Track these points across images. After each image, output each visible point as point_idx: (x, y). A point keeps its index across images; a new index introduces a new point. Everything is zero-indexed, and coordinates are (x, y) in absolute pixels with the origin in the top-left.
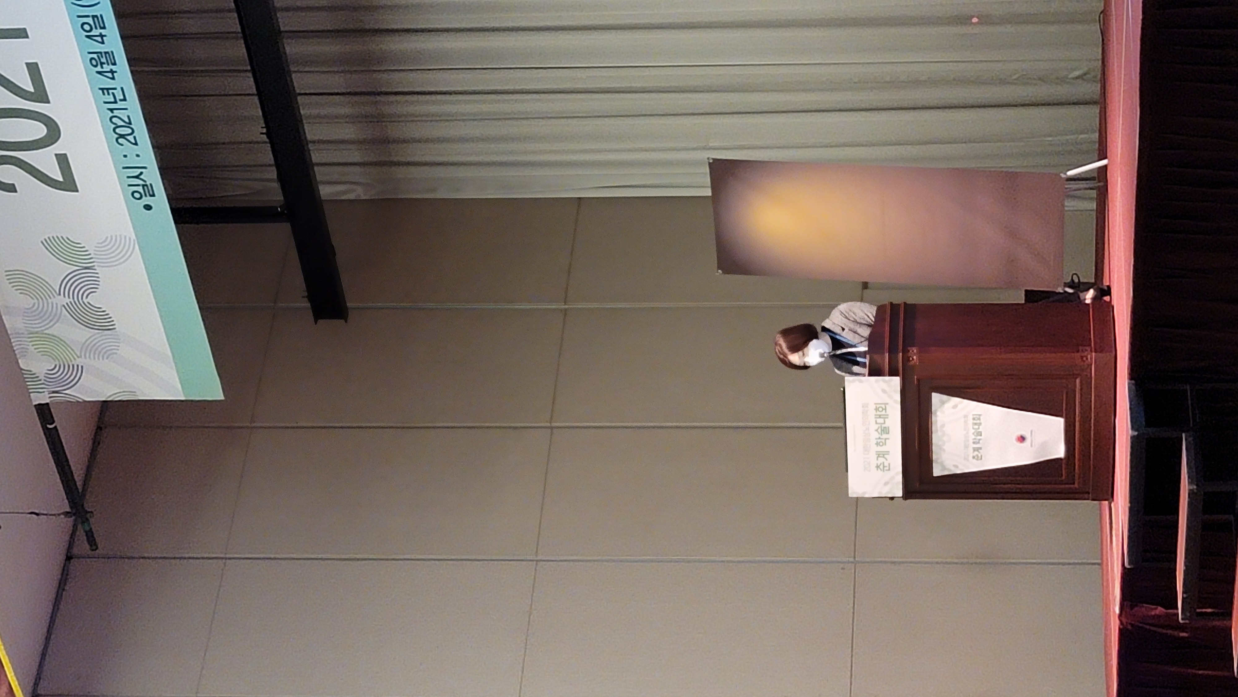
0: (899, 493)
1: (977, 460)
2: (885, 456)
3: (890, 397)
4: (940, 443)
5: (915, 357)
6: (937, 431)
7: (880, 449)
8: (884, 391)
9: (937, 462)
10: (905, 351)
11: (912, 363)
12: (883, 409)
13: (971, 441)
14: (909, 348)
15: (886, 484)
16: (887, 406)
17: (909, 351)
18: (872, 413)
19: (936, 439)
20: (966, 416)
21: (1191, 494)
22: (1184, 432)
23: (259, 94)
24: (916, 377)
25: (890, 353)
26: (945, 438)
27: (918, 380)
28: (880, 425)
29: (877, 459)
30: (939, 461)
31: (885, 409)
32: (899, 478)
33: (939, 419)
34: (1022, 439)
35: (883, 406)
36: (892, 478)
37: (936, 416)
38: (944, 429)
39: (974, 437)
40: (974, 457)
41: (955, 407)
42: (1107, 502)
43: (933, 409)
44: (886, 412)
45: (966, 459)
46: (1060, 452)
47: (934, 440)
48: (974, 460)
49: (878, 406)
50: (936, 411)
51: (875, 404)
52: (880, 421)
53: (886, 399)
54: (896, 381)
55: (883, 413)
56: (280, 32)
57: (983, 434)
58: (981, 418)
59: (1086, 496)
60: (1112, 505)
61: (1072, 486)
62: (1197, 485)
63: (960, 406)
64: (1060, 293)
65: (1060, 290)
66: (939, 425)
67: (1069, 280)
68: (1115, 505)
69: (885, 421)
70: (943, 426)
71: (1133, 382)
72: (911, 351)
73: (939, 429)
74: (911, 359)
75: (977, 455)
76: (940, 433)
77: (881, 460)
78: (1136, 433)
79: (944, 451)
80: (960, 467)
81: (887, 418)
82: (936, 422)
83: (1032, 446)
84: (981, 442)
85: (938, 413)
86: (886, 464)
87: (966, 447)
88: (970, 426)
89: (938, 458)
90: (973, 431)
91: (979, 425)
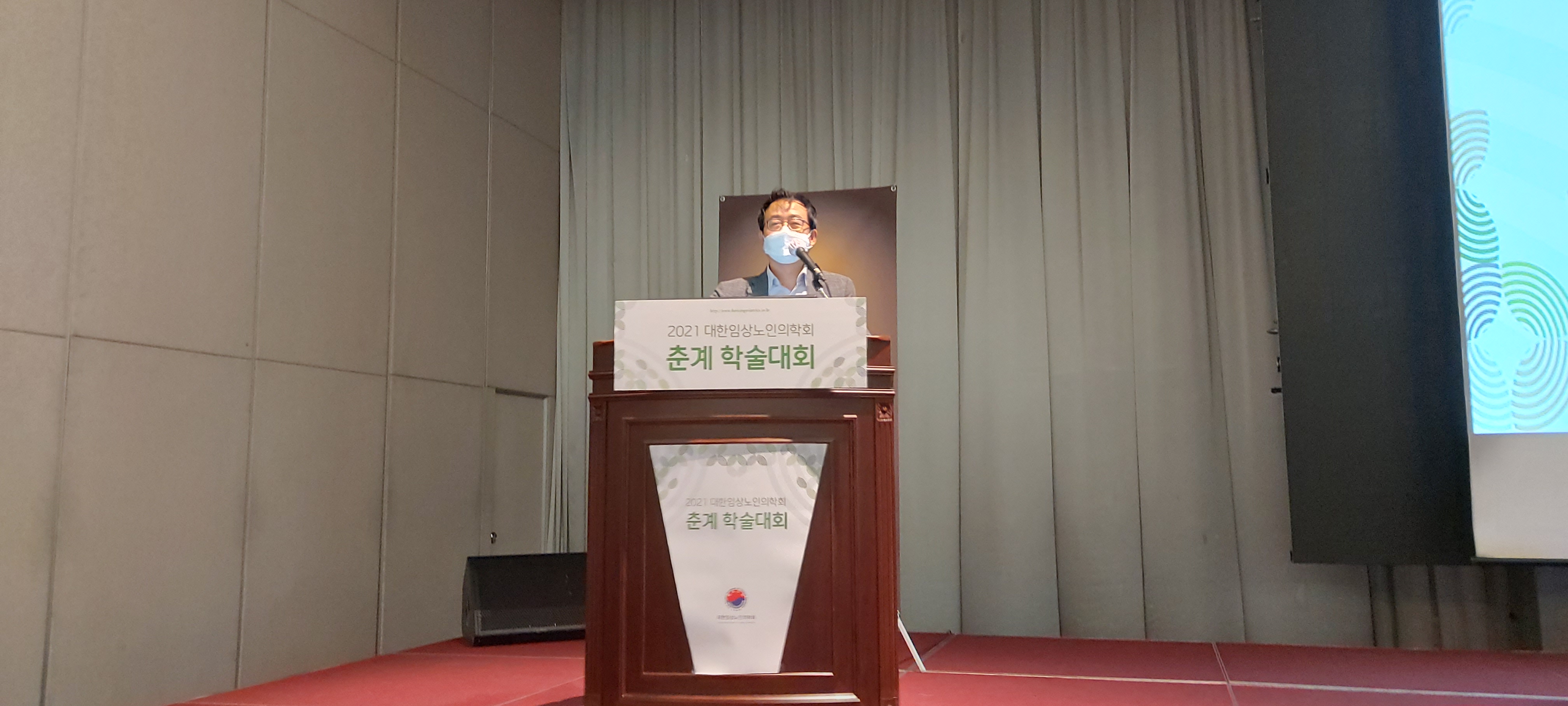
0: (620, 385)
1: (689, 521)
2: (702, 362)
3: (827, 372)
4: (727, 456)
7: (717, 354)
8: (839, 361)
9: (681, 452)
12: (801, 359)
13: (731, 510)
15: (642, 364)
16: (809, 366)
18: (794, 341)
19: (736, 449)
20: (782, 501)
26: (737, 465)
28: (767, 353)
29: (693, 349)
30: (685, 455)
31: (801, 364)
33: (777, 455)
34: (736, 600)
36: (652, 375)
37: (782, 450)
38: (758, 465)
39: (739, 515)
40: (694, 515)
41: (803, 483)
43: (799, 445)
44: (795, 364)
45: (691, 501)
47: (732, 447)
48: (688, 516)
49: (808, 352)
50: (794, 450)
51: (812, 346)
52: (777, 355)
53: (820, 367)
55: (793, 360)
57: (748, 531)
58: (781, 529)
63: (804, 491)
66: (766, 455)
69: (778, 362)
70: (763, 462)
73: (757, 454)
75: (700, 520)
76: (747, 457)
77: (693, 356)
79: (709, 464)
80: (673, 491)
81: (783, 367)
82: (771, 450)
83: (722, 616)
84: (731, 526)
85: (788, 454)
86: (683, 364)
87: (719, 502)
88: (763, 509)
89: (691, 453)
90: (753, 514)
91: (767, 524)
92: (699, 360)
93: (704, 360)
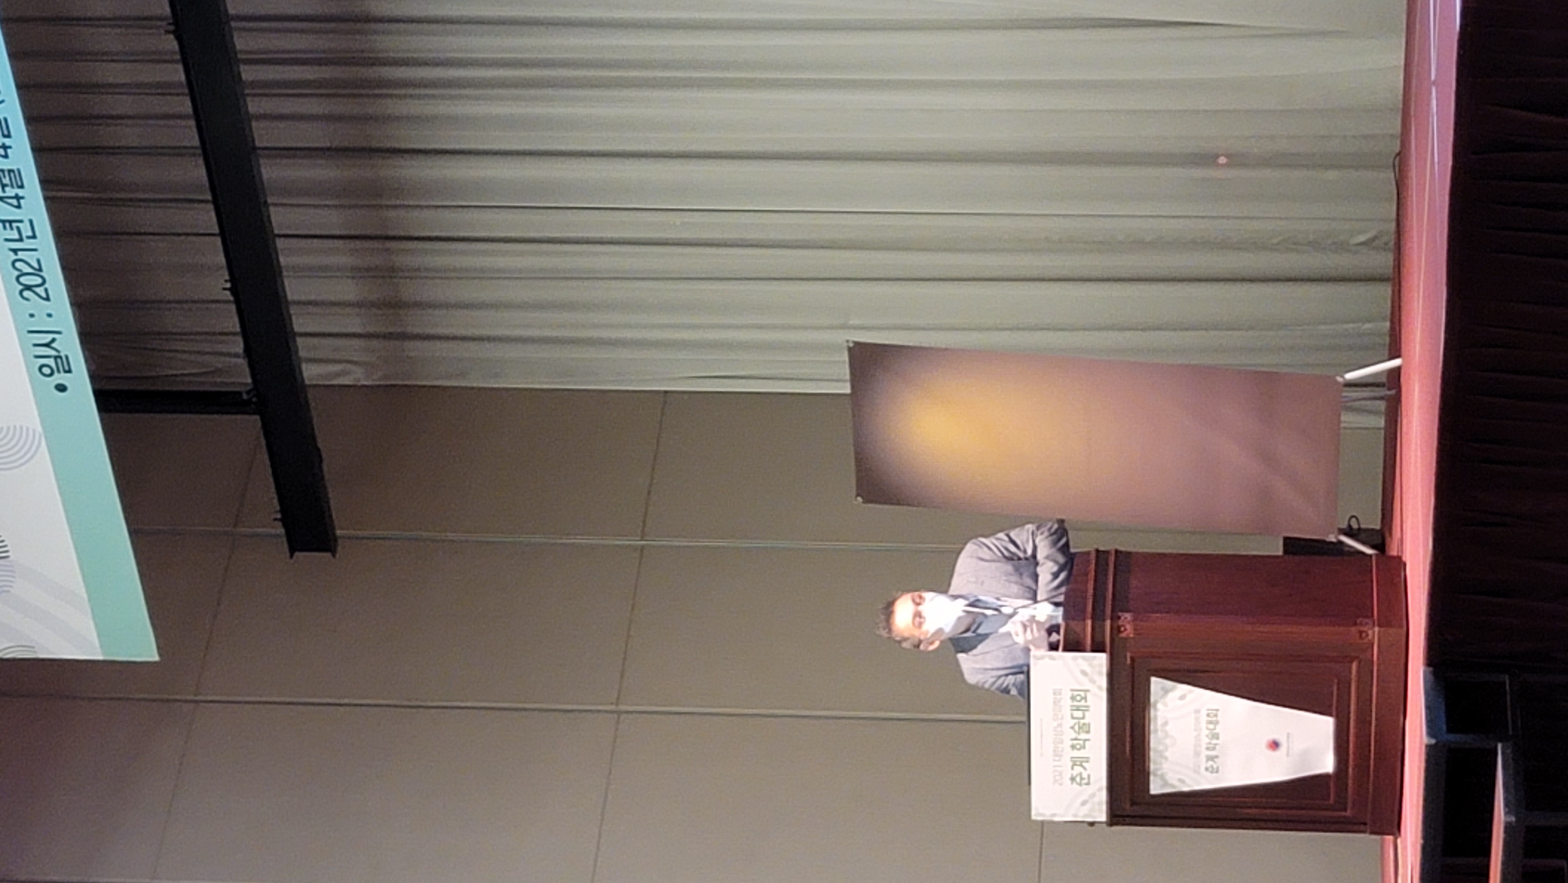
0: (1103, 817)
1: (1212, 772)
2: (1084, 764)
3: (1093, 682)
4: (1161, 748)
5: (1128, 627)
6: (1156, 731)
7: (1076, 753)
8: (1084, 673)
9: (1155, 775)
10: (1115, 618)
11: (1123, 635)
12: (1082, 699)
13: (1204, 746)
14: (1120, 614)
15: (1084, 803)
16: (1089, 693)
17: (1119, 618)
18: (1067, 703)
19: (1155, 742)
20: (1197, 711)
21: (1508, 828)
22: (1501, 741)
23: (222, 234)
24: (1128, 655)
25: (1093, 619)
26: (1168, 741)
27: (1132, 659)
28: (1076, 721)
29: (1072, 768)
30: (1159, 773)
31: (1086, 699)
32: (1103, 796)
33: (1159, 713)
34: (1275, 745)
35: (1082, 694)
36: (1093, 795)
37: (1156, 710)
38: (1167, 728)
39: (1207, 741)
40: (1207, 769)
41: (1182, 697)
42: (1391, 838)
43: (1152, 699)
45: (1197, 771)
46: (1327, 764)
47: (1153, 744)
48: (1208, 774)
49: (1076, 693)
50: (1156, 702)
51: (1072, 691)
52: (1079, 714)
53: (1087, 685)
54: (1101, 659)
55: (1083, 703)
56: (255, 148)
57: (1221, 737)
58: (1219, 713)
59: (1362, 827)
60: (1399, 841)
61: (1343, 813)
62: (1516, 817)
63: (1189, 697)
64: (1332, 543)
65: (1332, 538)
66: (1160, 722)
67: (1344, 525)
68: (1401, 842)
69: (1084, 715)
70: (1166, 723)
71: (1431, 669)
72: (1122, 618)
73: (1159, 727)
74: (1122, 629)
75: (1212, 766)
76: (1160, 734)
77: (1078, 769)
78: (1433, 741)
79: (1166, 758)
80: (1188, 781)
81: (1088, 710)
82: (1156, 717)
83: (1288, 755)
84: (1217, 747)
85: (1159, 706)
86: (1085, 775)
87: (1197, 754)
88: (1203, 725)
89: (1158, 769)
90: (1207, 732)
91: (1216, 723)
92: (1081, 765)
93: (1082, 762)
